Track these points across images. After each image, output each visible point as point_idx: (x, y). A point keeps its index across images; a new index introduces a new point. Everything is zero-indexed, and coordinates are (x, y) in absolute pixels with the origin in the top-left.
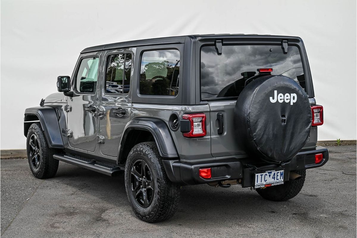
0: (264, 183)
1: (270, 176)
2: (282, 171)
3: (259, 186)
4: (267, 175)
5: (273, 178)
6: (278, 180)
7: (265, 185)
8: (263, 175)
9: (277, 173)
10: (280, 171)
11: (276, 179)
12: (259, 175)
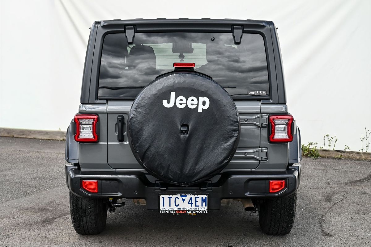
0: (175, 208)
1: (184, 200)
2: (204, 196)
3: (167, 210)
4: (178, 199)
5: (189, 203)
6: (197, 207)
7: (176, 210)
8: (172, 197)
9: (196, 198)
10: (200, 196)
11: (194, 205)
12: (166, 197)
